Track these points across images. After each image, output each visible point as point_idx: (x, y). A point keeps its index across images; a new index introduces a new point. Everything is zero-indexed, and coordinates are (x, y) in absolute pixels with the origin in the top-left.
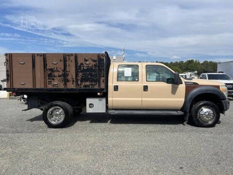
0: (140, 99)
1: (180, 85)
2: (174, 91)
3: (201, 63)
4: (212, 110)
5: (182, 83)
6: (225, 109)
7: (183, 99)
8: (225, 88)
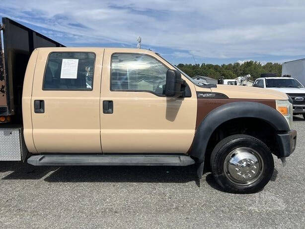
0: (97, 131)
1: (186, 99)
2: (171, 114)
3: (262, 65)
4: (256, 155)
5: (190, 96)
6: (285, 152)
7: (192, 132)
8: (289, 105)
